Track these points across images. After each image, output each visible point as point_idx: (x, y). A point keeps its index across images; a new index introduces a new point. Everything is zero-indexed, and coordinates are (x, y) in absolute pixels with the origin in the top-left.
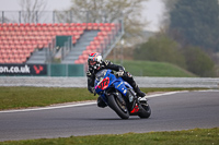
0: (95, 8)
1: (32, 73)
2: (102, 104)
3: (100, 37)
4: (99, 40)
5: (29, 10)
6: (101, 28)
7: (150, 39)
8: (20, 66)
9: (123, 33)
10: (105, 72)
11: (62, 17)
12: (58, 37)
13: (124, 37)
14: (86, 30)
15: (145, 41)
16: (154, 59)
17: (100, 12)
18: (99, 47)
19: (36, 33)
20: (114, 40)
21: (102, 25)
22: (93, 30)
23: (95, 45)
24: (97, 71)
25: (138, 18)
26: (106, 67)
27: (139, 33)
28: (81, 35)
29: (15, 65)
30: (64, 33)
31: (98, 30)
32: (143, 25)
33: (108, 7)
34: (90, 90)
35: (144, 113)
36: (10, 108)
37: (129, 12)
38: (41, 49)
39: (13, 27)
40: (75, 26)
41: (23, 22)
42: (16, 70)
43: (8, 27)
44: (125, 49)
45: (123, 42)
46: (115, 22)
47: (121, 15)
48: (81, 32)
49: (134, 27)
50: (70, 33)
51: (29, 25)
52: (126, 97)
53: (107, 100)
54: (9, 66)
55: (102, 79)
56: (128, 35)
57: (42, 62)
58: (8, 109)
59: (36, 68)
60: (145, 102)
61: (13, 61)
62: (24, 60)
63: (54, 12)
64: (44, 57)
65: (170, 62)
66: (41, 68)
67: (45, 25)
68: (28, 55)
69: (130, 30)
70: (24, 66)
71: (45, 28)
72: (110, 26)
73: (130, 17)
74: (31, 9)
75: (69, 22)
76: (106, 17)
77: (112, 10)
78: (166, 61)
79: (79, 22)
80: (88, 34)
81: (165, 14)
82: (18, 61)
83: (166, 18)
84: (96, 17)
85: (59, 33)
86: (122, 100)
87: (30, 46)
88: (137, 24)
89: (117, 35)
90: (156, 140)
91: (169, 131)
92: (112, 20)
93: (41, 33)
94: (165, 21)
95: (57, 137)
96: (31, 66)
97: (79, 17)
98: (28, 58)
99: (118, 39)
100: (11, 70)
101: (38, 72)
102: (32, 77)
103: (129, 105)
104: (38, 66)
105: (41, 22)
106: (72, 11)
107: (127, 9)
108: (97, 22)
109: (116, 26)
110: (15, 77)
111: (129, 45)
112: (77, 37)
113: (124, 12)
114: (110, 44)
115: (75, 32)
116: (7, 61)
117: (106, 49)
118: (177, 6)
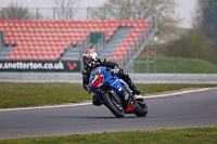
0: (129, 5)
1: (66, 69)
2: (97, 102)
3: (134, 34)
4: (132, 37)
5: (63, 8)
6: (135, 25)
7: (183, 36)
8: (54, 62)
9: (156, 29)
10: (99, 70)
11: (96, 14)
12: (92, 34)
13: (157, 34)
14: (120, 27)
15: (178, 38)
16: (187, 56)
17: (133, 9)
18: (132, 43)
19: (70, 30)
20: (147, 36)
21: (136, 22)
22: (126, 27)
23: (129, 41)
24: (92, 68)
25: (171, 15)
26: (102, 65)
27: (172, 30)
28: (115, 32)
29: (49, 62)
30: (98, 30)
31: (132, 27)
32: (177, 22)
33: (142, 4)
34: (85, 87)
35: (140, 111)
36: (45, 104)
37: (162, 9)
38: (75, 46)
39: (47, 24)
40: (109, 22)
41: (57, 19)
42: (50, 66)
43: (42, 23)
44: (158, 46)
45: (156, 39)
46: (149, 19)
47: (155, 11)
48: (114, 29)
49: (167, 24)
50: (103, 29)
51: (63, 22)
52: (121, 95)
53: (102, 98)
54: (43, 62)
55: (96, 77)
56: (161, 32)
57: (76, 59)
58: (42, 105)
59: (69, 65)
60: (142, 100)
61: (47, 57)
62: (58, 56)
63: (88, 9)
64: (77, 54)
65: (202, 58)
66: (75, 65)
67: (79, 22)
68: (62, 52)
69: (163, 27)
70: (57, 62)
71: (79, 25)
72: (143, 23)
73: (163, 14)
74: (65, 6)
75: (102, 18)
76: (139, 14)
77: (145, 7)
78: (199, 57)
79: (113, 19)
80: (122, 31)
81: (198, 11)
82: (53, 58)
83: (198, 14)
84: (129, 14)
85: (93, 30)
86: (117, 98)
87: (64, 43)
88: (170, 21)
89: (150, 32)
90: (188, 136)
91: (201, 127)
92: (146, 16)
93: (75, 30)
94: (198, 18)
95: (90, 133)
96: (65, 63)
97: (113, 14)
98: (62, 55)
99: (151, 36)
100: (45, 67)
101: (72, 68)
102: (66, 74)
103: (124, 103)
104: (72, 62)
105: (75, 19)
106: (106, 8)
107: (161, 6)
108: (131, 19)
109: (149, 23)
110: (49, 74)
111: (162, 42)
112: (111, 34)
113: (157, 8)
114: (143, 41)
115: (109, 29)
116: (41, 58)
117: (140, 46)
118: (210, 3)
